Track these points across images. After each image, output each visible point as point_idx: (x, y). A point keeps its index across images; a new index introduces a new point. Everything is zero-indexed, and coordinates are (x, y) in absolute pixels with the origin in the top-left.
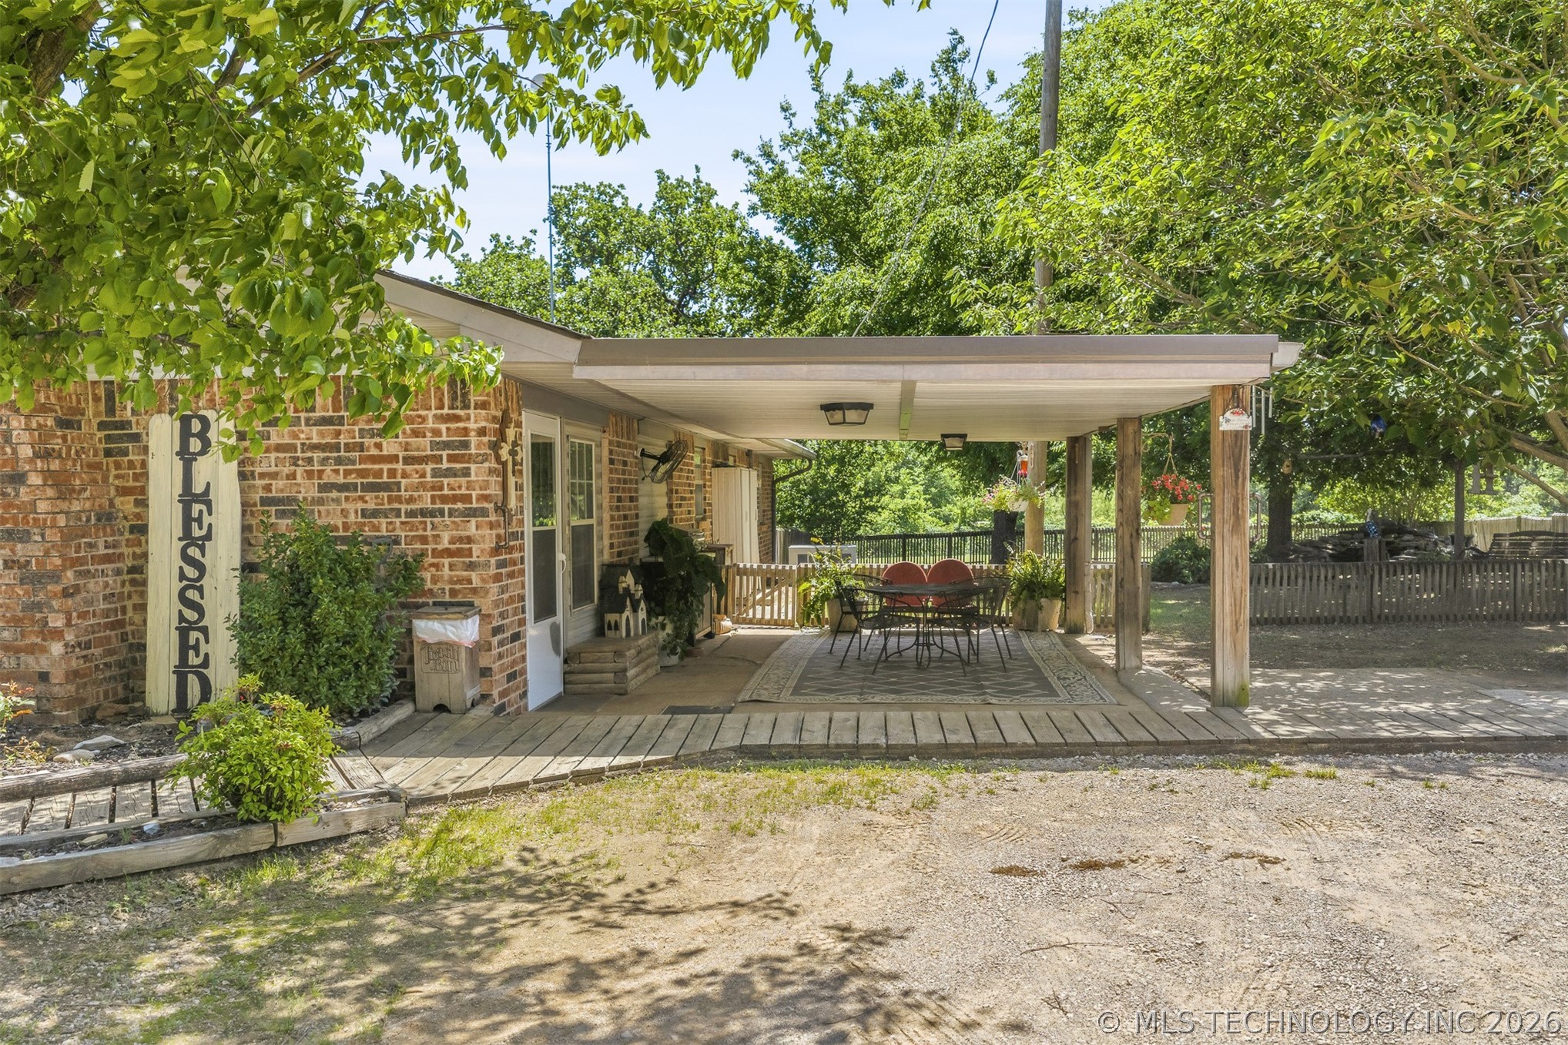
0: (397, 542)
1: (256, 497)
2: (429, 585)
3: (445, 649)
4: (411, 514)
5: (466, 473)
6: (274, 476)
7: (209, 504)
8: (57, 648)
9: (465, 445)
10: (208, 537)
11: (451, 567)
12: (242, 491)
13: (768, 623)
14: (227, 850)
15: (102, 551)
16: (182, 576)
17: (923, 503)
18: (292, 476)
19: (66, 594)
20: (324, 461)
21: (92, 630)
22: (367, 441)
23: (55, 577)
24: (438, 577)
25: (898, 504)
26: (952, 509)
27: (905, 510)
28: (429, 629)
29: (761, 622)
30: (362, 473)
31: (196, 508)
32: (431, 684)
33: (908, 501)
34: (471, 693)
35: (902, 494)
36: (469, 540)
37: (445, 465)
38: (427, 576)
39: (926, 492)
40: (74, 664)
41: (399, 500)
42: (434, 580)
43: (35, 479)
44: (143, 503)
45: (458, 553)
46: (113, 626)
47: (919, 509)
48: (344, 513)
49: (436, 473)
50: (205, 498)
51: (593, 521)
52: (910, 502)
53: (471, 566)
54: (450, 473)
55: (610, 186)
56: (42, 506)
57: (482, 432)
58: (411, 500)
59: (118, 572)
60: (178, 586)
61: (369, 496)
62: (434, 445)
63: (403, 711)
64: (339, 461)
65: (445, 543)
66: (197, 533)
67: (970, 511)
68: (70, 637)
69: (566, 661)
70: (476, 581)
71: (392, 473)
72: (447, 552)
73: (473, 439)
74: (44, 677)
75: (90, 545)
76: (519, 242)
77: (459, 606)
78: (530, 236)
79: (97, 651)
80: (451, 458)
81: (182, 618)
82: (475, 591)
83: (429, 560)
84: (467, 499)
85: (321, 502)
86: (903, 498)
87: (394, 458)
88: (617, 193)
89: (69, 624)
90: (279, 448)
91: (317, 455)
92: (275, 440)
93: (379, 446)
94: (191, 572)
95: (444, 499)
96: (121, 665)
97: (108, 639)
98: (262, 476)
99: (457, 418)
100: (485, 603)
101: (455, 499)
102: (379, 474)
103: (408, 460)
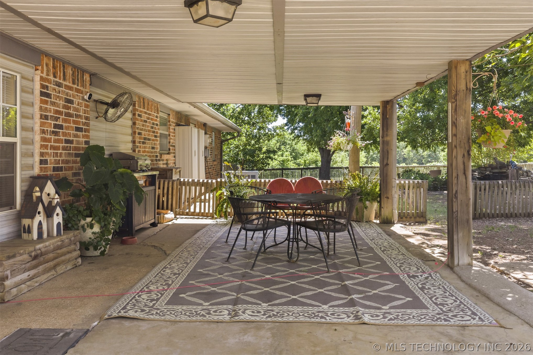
13: (198, 214)
17: (290, 158)
25: (281, 158)
26: (301, 161)
27: (283, 161)
29: (194, 214)
33: (284, 158)
35: (282, 155)
39: (291, 155)
47: (288, 161)
51: (17, 140)
52: (285, 158)
67: (307, 162)
86: (283, 156)
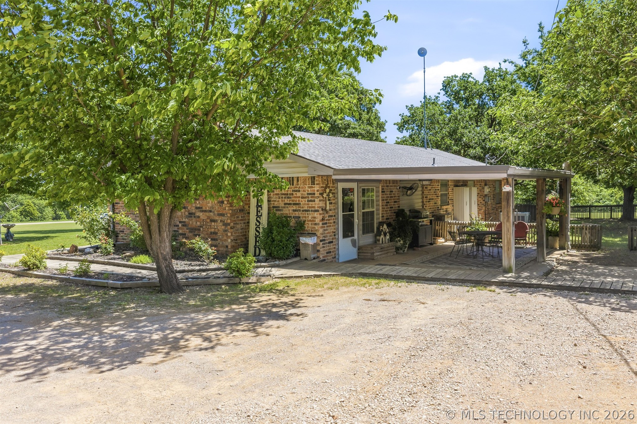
0: (300, 218)
1: (272, 206)
2: (306, 229)
3: (306, 245)
4: (303, 211)
5: (314, 201)
6: (275, 201)
7: (261, 208)
8: (229, 240)
9: (314, 194)
10: (261, 215)
11: (311, 224)
12: (268, 205)
14: (231, 282)
15: (240, 218)
16: (256, 225)
18: (278, 201)
19: (231, 228)
20: (285, 198)
21: (238, 236)
22: (294, 193)
23: (229, 224)
24: (308, 226)
28: (303, 240)
30: (293, 201)
31: (259, 208)
32: (304, 253)
34: (313, 256)
36: (315, 218)
37: (310, 199)
38: (306, 226)
40: (233, 244)
41: (300, 207)
42: (308, 227)
43: (226, 202)
44: (249, 207)
45: (313, 221)
46: (243, 236)
48: (289, 210)
49: (308, 201)
50: (261, 206)
51: (375, 209)
53: (316, 224)
54: (311, 201)
55: (466, 74)
56: (227, 208)
57: (318, 191)
58: (303, 207)
59: (245, 223)
60: (255, 227)
61: (294, 206)
62: (308, 194)
63: (297, 259)
64: (288, 198)
65: (310, 218)
66: (259, 214)
68: (232, 238)
69: (358, 249)
70: (316, 228)
71: (299, 200)
72: (310, 221)
73: (316, 192)
74: (227, 246)
75: (237, 217)
76: (433, 98)
77: (312, 234)
78: (437, 95)
79: (239, 241)
80: (311, 197)
81: (256, 235)
82: (316, 230)
83: (306, 222)
84: (314, 207)
85: (284, 207)
87: (299, 197)
88: (469, 76)
89: (232, 235)
90: (276, 194)
91: (284, 196)
92: (275, 192)
93: (296, 194)
94: (258, 224)
95: (310, 207)
96: (244, 244)
97: (242, 239)
98: (273, 201)
99: (312, 187)
100: (318, 234)
101: (312, 207)
102: (296, 201)
103: (302, 198)
